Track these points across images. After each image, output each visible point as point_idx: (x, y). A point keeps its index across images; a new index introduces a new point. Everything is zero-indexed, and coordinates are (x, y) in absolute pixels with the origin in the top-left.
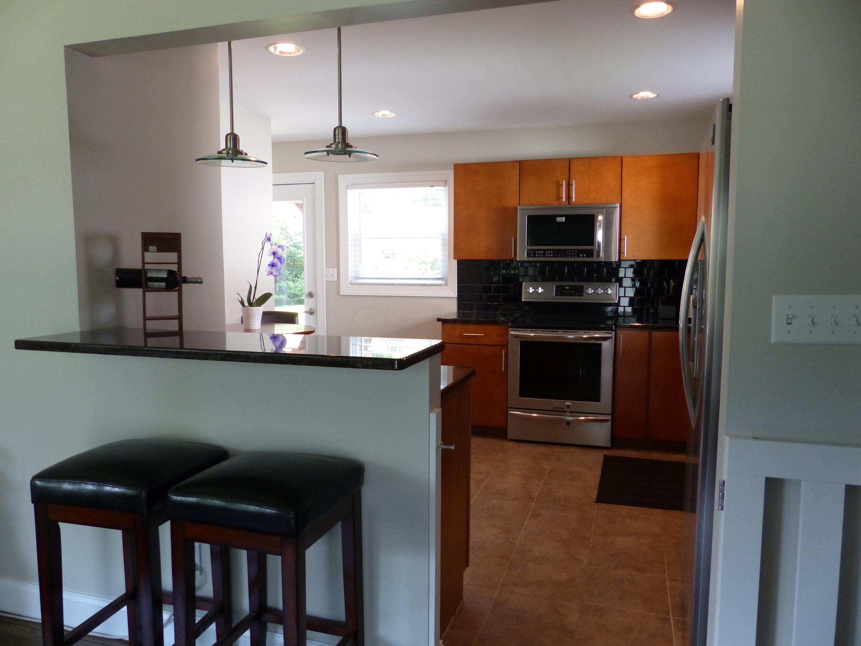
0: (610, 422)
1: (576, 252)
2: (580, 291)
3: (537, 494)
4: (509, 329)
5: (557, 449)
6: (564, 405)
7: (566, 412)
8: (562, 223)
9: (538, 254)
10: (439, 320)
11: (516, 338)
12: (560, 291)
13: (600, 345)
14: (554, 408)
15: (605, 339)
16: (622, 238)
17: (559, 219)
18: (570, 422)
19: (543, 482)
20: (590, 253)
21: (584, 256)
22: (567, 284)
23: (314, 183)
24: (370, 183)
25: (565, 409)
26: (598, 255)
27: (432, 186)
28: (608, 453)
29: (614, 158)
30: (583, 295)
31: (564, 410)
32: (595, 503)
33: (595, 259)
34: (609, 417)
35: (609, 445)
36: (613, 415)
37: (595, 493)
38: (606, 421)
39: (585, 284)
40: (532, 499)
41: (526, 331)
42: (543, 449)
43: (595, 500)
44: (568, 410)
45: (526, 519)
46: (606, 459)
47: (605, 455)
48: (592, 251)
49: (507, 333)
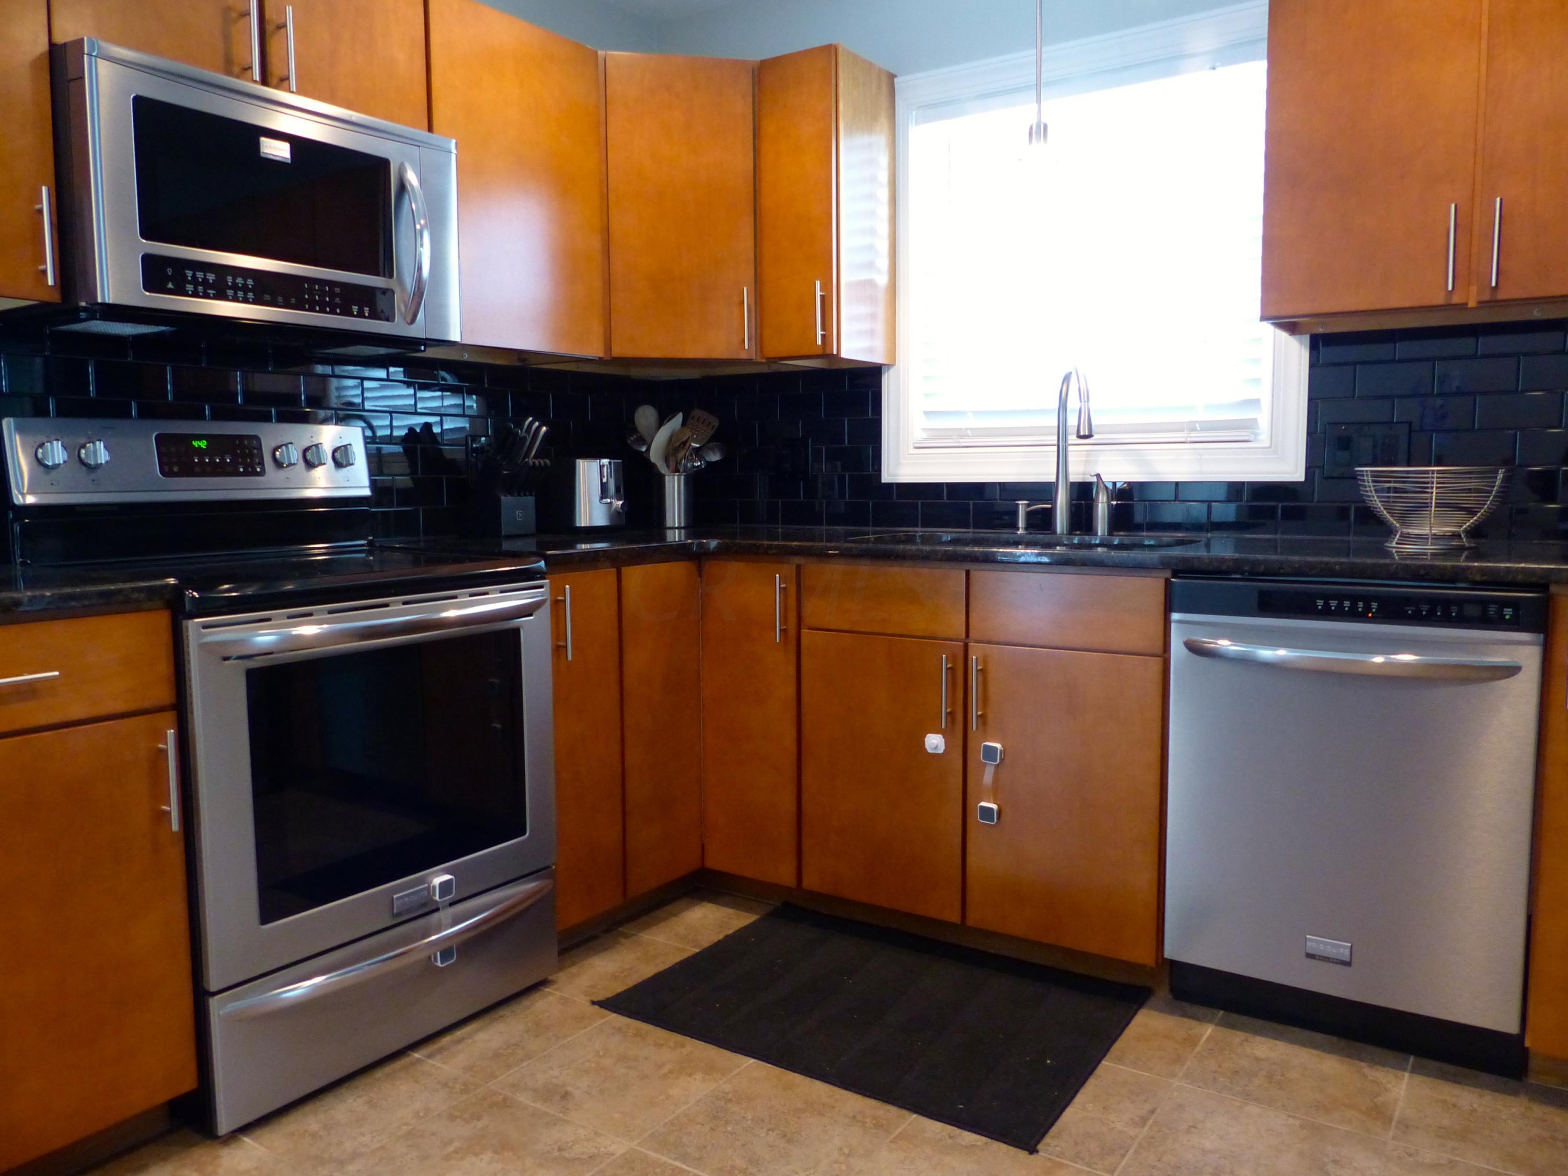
1: (336, 295)
2: (250, 457)
4: (192, 621)
6: (431, 888)
7: (438, 910)
8: (276, 164)
9: (195, 282)
12: (176, 458)
14: (397, 915)
17: (269, 149)
21: (367, 315)
22: (198, 431)
25: (436, 902)
30: (263, 472)
33: (399, 326)
44: (445, 901)
48: (390, 296)
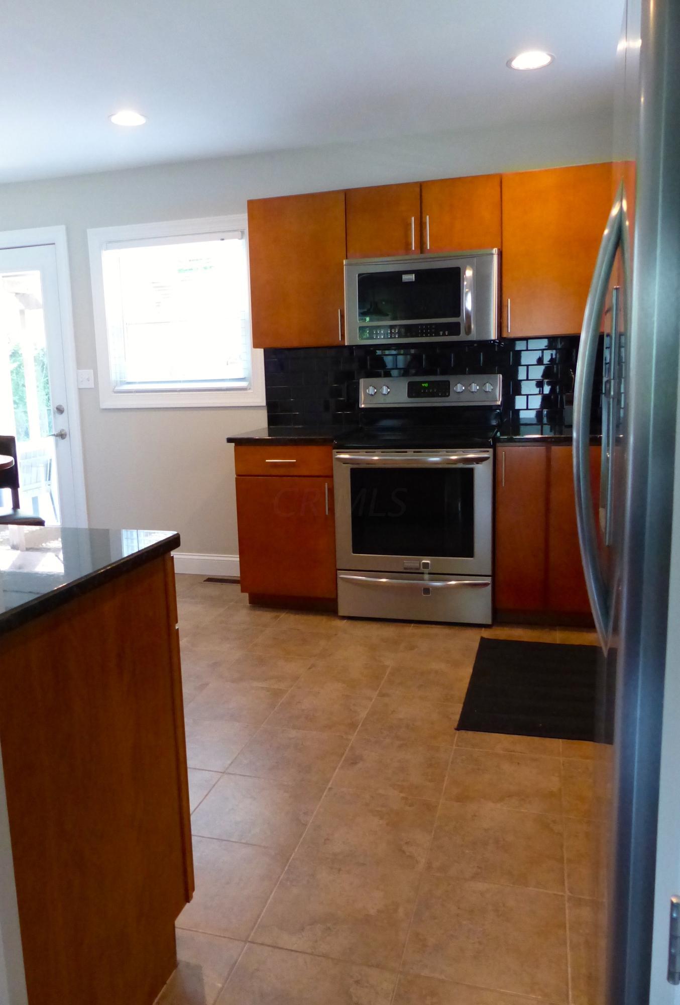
0: (490, 586)
1: (433, 329)
2: (444, 389)
3: (363, 714)
4: (334, 450)
5: (410, 630)
6: (420, 564)
7: (423, 573)
8: (411, 283)
9: (377, 333)
10: (230, 440)
11: (344, 464)
12: (414, 390)
13: (471, 471)
14: (405, 569)
15: (479, 460)
16: (504, 303)
17: (406, 278)
18: (430, 589)
19: (378, 691)
20: (454, 329)
21: (447, 334)
22: (425, 380)
23: (54, 244)
24: (132, 240)
25: (422, 570)
26: (468, 330)
27: (223, 239)
28: (486, 634)
29: (488, 177)
30: (449, 395)
31: (420, 571)
32: (455, 731)
33: (462, 337)
34: (488, 580)
35: (489, 622)
36: (494, 575)
37: (456, 710)
38: (486, 585)
39: (452, 379)
40: (353, 726)
41: (359, 452)
42: (389, 631)
43: (456, 724)
44: (426, 571)
45: (335, 769)
46: (485, 644)
47: (482, 639)
48: (458, 324)
49: (331, 456)
